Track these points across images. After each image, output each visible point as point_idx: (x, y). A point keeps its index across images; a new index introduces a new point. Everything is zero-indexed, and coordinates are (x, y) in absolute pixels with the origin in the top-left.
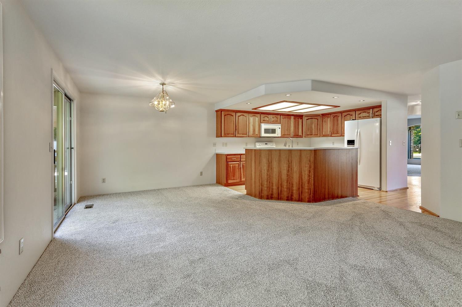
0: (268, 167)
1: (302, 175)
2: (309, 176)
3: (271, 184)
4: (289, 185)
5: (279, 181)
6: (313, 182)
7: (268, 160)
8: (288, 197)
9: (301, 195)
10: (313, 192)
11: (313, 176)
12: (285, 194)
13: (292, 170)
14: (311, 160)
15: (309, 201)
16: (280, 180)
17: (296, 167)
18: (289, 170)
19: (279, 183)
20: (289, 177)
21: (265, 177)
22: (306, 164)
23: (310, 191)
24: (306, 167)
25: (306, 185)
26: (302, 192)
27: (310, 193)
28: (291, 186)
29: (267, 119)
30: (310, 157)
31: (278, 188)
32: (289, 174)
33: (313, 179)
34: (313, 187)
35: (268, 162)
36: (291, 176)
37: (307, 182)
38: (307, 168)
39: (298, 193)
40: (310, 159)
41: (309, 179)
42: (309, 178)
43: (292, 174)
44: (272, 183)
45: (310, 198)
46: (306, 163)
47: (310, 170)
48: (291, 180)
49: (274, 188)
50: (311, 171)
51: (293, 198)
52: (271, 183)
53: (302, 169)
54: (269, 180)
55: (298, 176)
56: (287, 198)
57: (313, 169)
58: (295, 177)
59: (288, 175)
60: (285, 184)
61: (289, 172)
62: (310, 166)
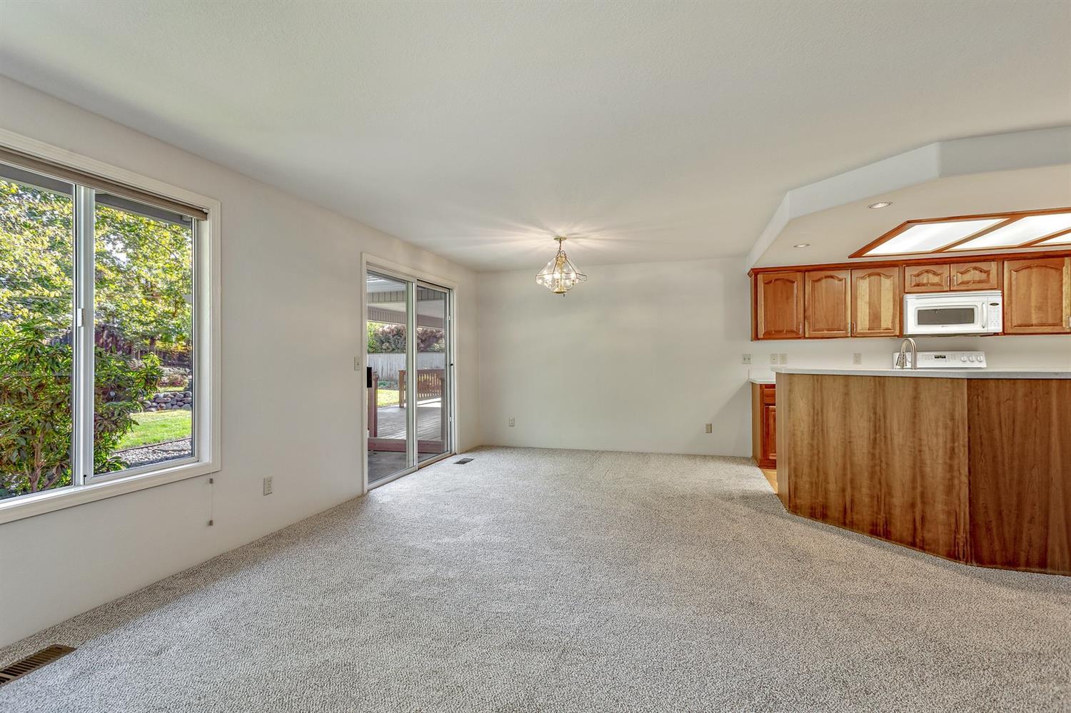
0: (814, 426)
1: (923, 462)
2: (951, 468)
3: (822, 477)
4: (878, 487)
5: (844, 468)
6: (965, 491)
7: (814, 405)
8: (875, 525)
9: (922, 528)
10: (968, 527)
11: (967, 469)
12: (864, 513)
13: (885, 442)
14: (957, 414)
15: (952, 555)
16: (848, 466)
17: (901, 434)
18: (878, 441)
19: (845, 475)
20: (877, 462)
21: (805, 452)
22: (937, 427)
23: (953, 520)
24: (937, 435)
25: (941, 496)
26: (923, 518)
27: (953, 527)
28: (883, 491)
29: (936, 279)
30: (953, 403)
31: (844, 490)
32: (877, 451)
33: (965, 479)
34: (965, 508)
35: (811, 411)
36: (883, 459)
37: (941, 488)
38: (941, 440)
39: (909, 517)
40: (954, 410)
41: (951, 479)
42: (948, 476)
43: (887, 453)
44: (826, 474)
45: (956, 544)
46: (937, 422)
47: (953, 449)
48: (884, 473)
49: (831, 489)
50: (956, 451)
51: (893, 530)
52: (821, 473)
53: (924, 443)
54: (816, 462)
55: (908, 463)
56: (871, 528)
57: (964, 446)
58: (897, 465)
59: (873, 455)
60: (864, 481)
61: (877, 447)
62: (953, 434)
